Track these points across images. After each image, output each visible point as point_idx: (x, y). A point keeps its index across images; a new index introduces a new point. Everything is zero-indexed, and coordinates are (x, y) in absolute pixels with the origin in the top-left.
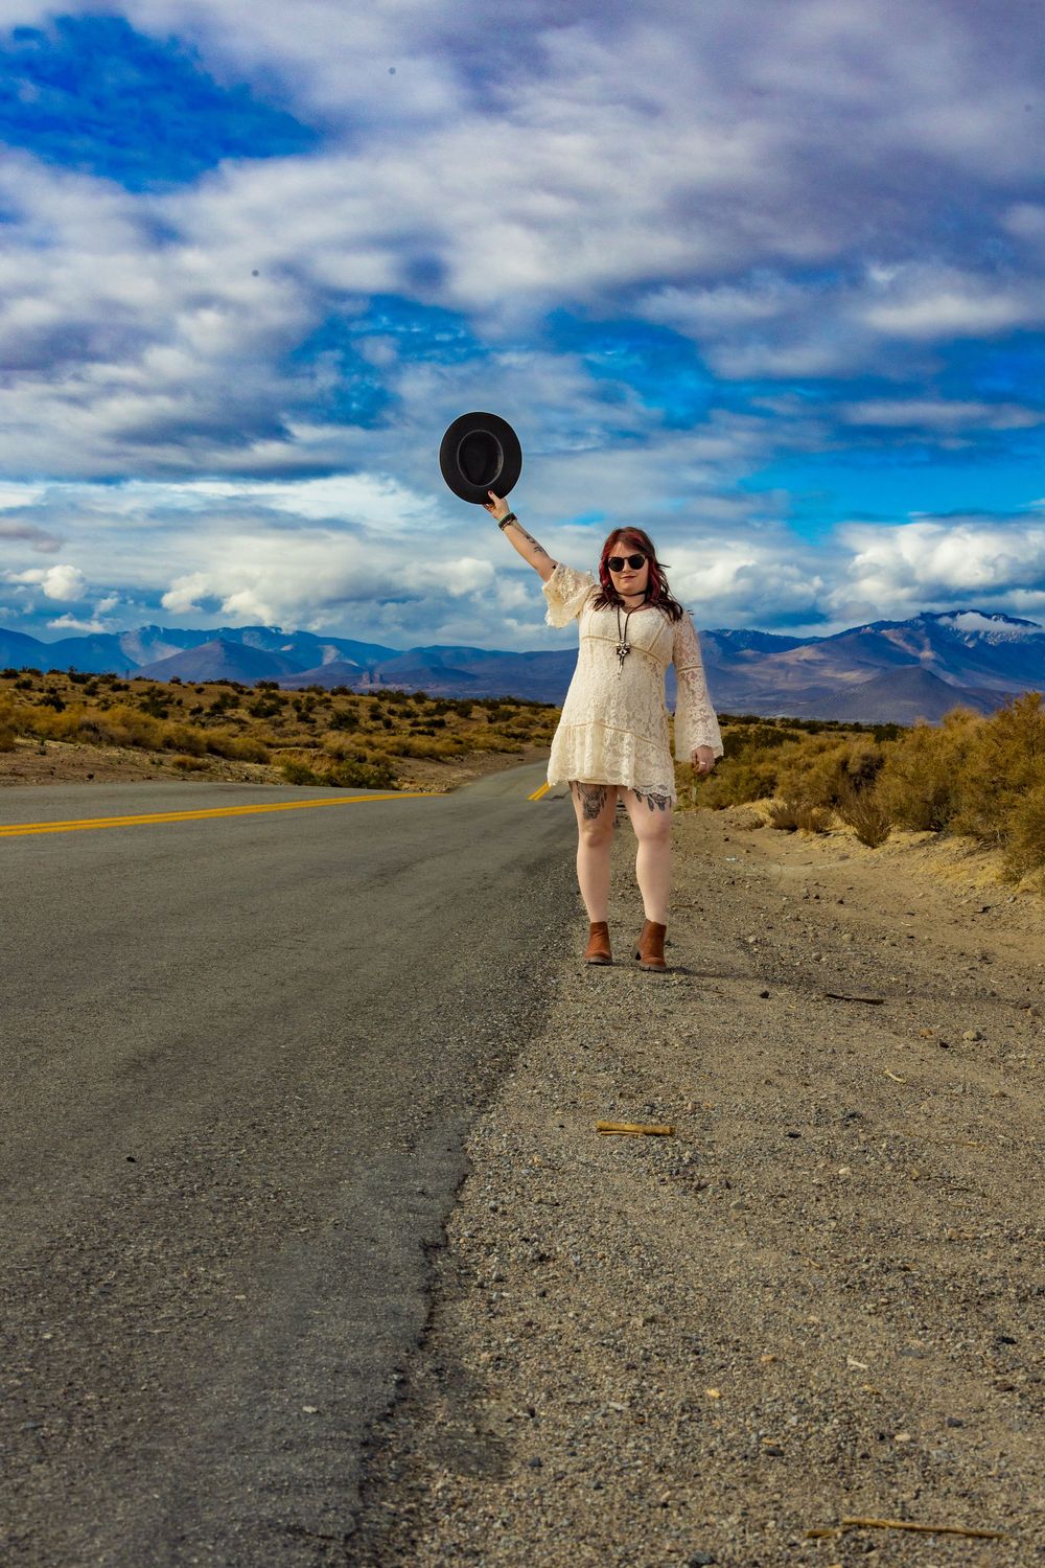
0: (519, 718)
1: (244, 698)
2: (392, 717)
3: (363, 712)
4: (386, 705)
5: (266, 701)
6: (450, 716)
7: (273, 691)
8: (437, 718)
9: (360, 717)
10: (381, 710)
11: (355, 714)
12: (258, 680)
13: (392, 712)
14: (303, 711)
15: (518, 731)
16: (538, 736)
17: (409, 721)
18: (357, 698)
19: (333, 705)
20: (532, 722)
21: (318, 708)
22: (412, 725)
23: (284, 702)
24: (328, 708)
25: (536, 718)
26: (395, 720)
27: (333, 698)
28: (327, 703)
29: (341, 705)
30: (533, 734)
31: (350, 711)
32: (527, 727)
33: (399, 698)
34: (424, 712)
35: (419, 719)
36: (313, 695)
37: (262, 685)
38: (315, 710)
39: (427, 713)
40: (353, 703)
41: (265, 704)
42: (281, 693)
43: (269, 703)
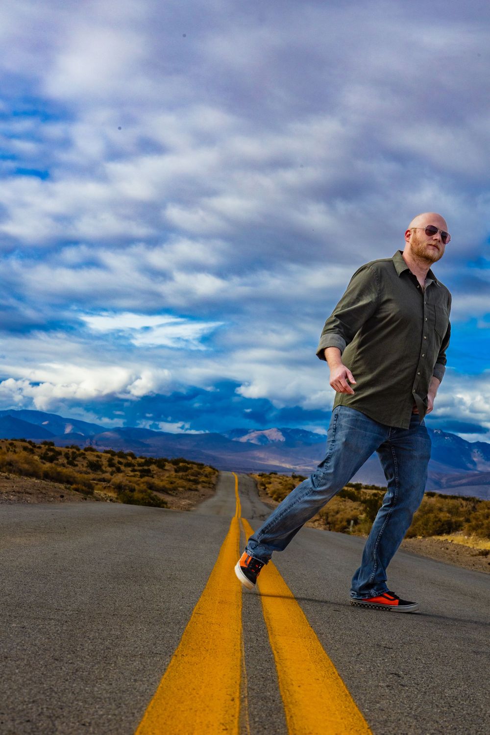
0: (193, 471)
1: (36, 450)
2: (120, 465)
3: (105, 462)
4: (116, 459)
5: (48, 452)
6: (153, 467)
7: (52, 447)
8: (146, 468)
9: (103, 465)
10: (114, 461)
11: (100, 463)
12: (42, 440)
13: (120, 463)
14: (71, 459)
15: (192, 478)
16: (203, 482)
17: (130, 469)
18: (99, 454)
19: (87, 457)
20: (199, 473)
21: (79, 459)
22: (132, 471)
23: (60, 453)
24: (84, 458)
25: (201, 471)
26: (122, 468)
27: (86, 453)
28: (83, 455)
29: (91, 457)
30: (200, 480)
31: (98, 461)
32: (197, 476)
33: (122, 455)
34: (137, 464)
35: (136, 468)
36: (75, 450)
37: (45, 443)
38: (77, 459)
39: (140, 465)
40: (98, 456)
41: (48, 454)
42: (57, 449)
43: (51, 454)
